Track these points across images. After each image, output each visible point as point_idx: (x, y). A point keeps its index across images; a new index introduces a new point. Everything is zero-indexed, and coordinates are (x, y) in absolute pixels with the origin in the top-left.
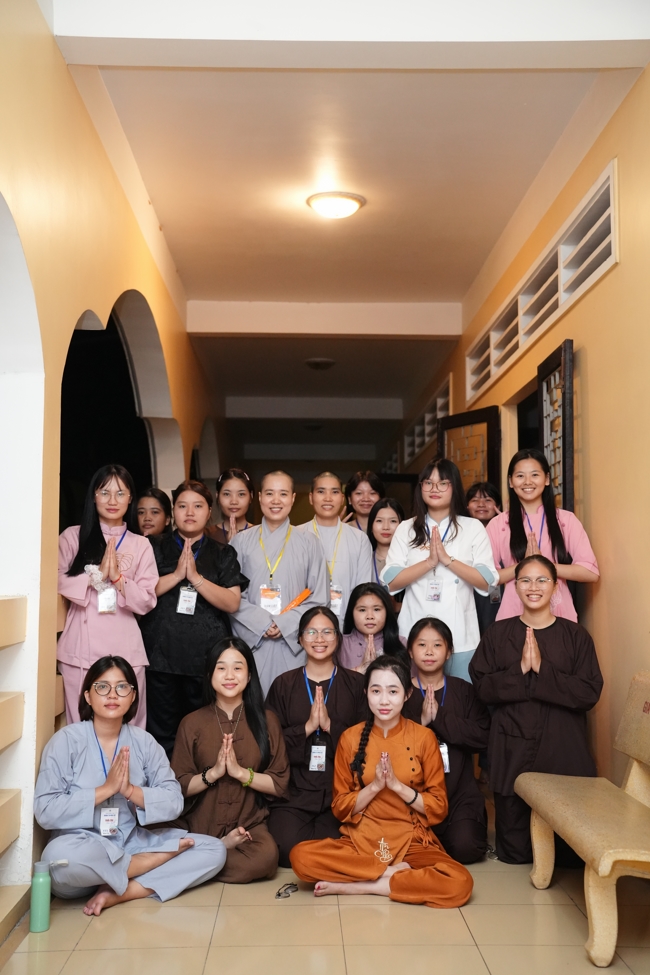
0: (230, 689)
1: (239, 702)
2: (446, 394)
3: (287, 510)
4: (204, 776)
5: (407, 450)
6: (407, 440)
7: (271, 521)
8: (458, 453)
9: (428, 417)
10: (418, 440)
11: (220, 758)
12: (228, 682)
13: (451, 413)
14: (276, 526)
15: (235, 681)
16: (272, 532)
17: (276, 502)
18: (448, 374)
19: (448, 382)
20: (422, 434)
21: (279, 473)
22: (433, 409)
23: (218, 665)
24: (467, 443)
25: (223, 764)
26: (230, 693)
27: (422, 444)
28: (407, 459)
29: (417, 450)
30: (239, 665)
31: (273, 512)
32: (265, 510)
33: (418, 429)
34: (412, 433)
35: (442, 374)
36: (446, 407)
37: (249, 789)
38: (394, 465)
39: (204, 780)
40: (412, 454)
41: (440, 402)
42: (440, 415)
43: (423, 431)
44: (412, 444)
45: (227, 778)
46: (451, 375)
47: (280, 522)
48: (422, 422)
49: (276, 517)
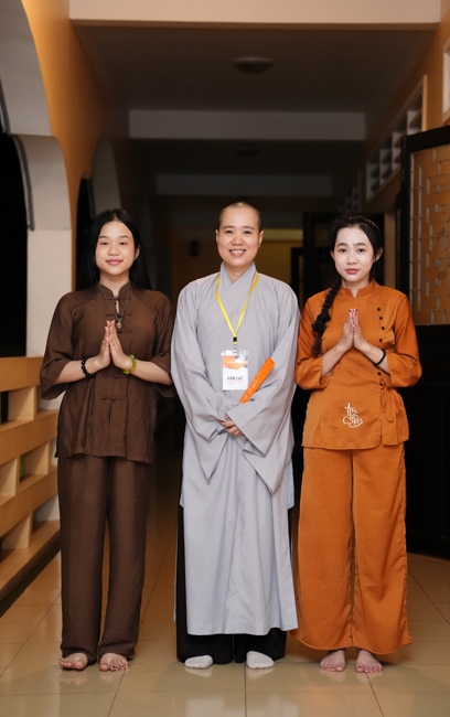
0: (114, 265)
1: (125, 281)
2: (418, 105)
3: (251, 253)
4: (83, 363)
5: (370, 182)
6: (370, 168)
7: (231, 268)
8: (428, 182)
9: (396, 137)
10: (383, 168)
11: (103, 347)
12: (112, 257)
13: (424, 129)
14: (238, 274)
15: (120, 258)
16: (233, 282)
17: (238, 242)
18: (421, 78)
19: (421, 88)
20: (388, 160)
21: (240, 204)
22: (403, 126)
23: (100, 240)
24: (439, 168)
25: (106, 353)
26: (115, 270)
27: (389, 172)
28: (369, 194)
29: (382, 181)
30: (124, 240)
31: (233, 255)
32: (224, 253)
33: (383, 153)
34: (376, 160)
35: (414, 79)
36: (418, 122)
37: (131, 376)
38: (354, 203)
39: (83, 368)
40: (376, 187)
41: (411, 115)
42: (411, 132)
43: (390, 155)
44: (376, 174)
45: (112, 369)
46: (425, 78)
47: (244, 267)
48: (388, 144)
49: (238, 261)
